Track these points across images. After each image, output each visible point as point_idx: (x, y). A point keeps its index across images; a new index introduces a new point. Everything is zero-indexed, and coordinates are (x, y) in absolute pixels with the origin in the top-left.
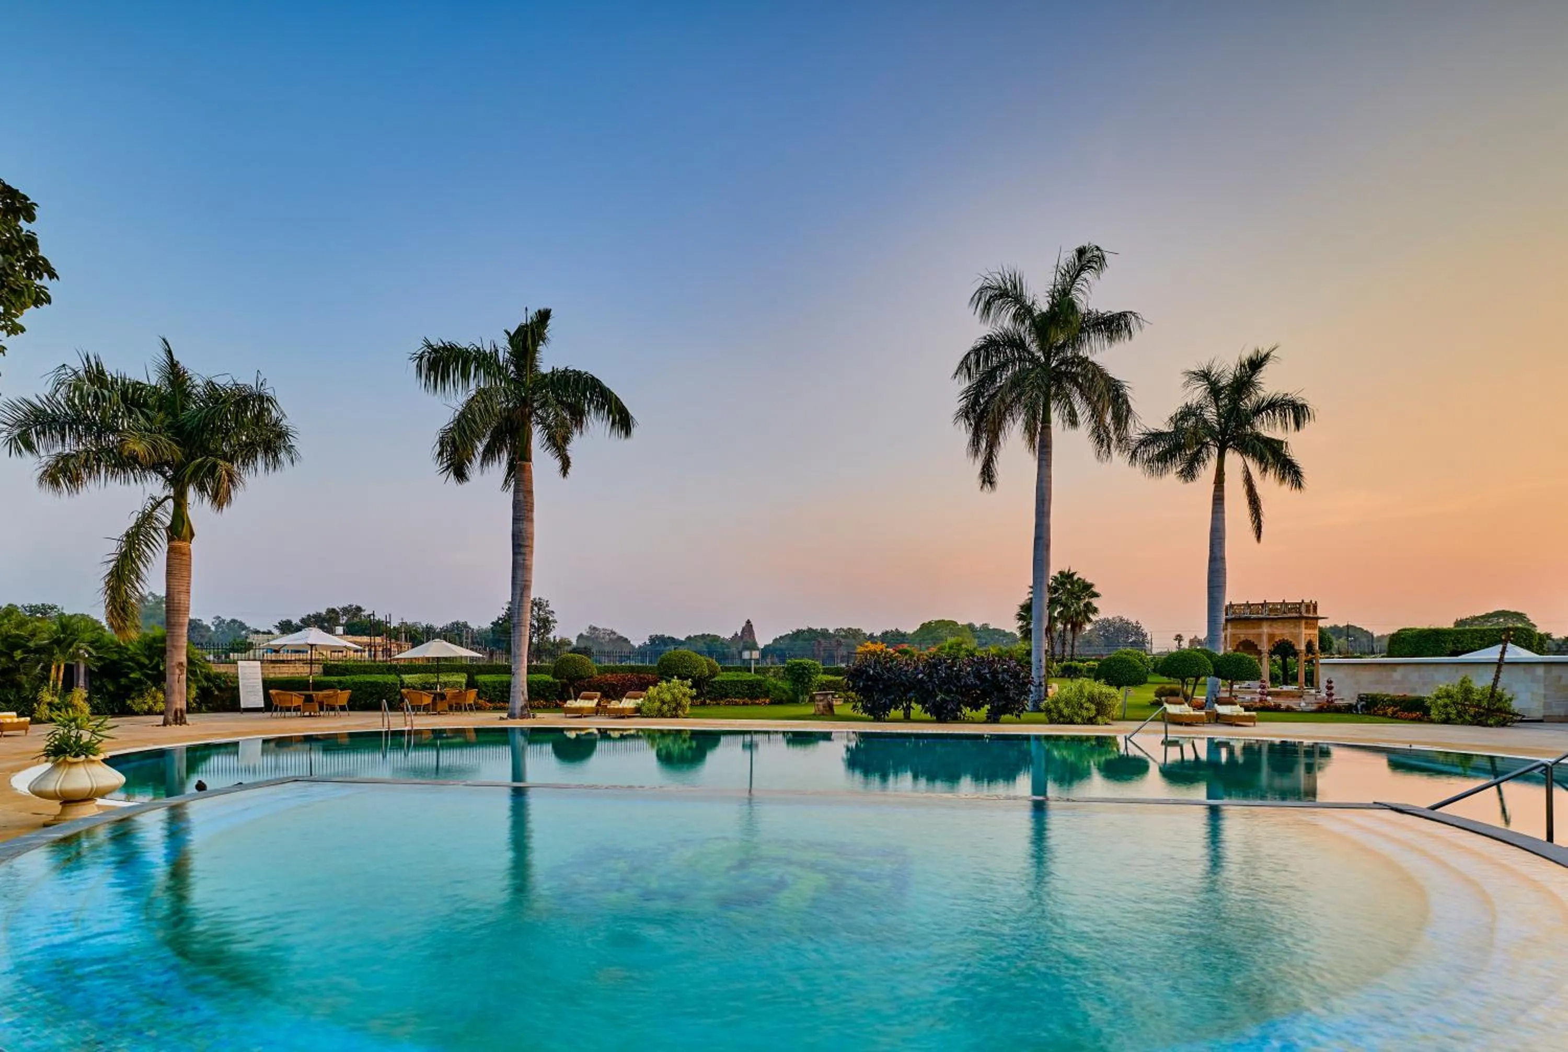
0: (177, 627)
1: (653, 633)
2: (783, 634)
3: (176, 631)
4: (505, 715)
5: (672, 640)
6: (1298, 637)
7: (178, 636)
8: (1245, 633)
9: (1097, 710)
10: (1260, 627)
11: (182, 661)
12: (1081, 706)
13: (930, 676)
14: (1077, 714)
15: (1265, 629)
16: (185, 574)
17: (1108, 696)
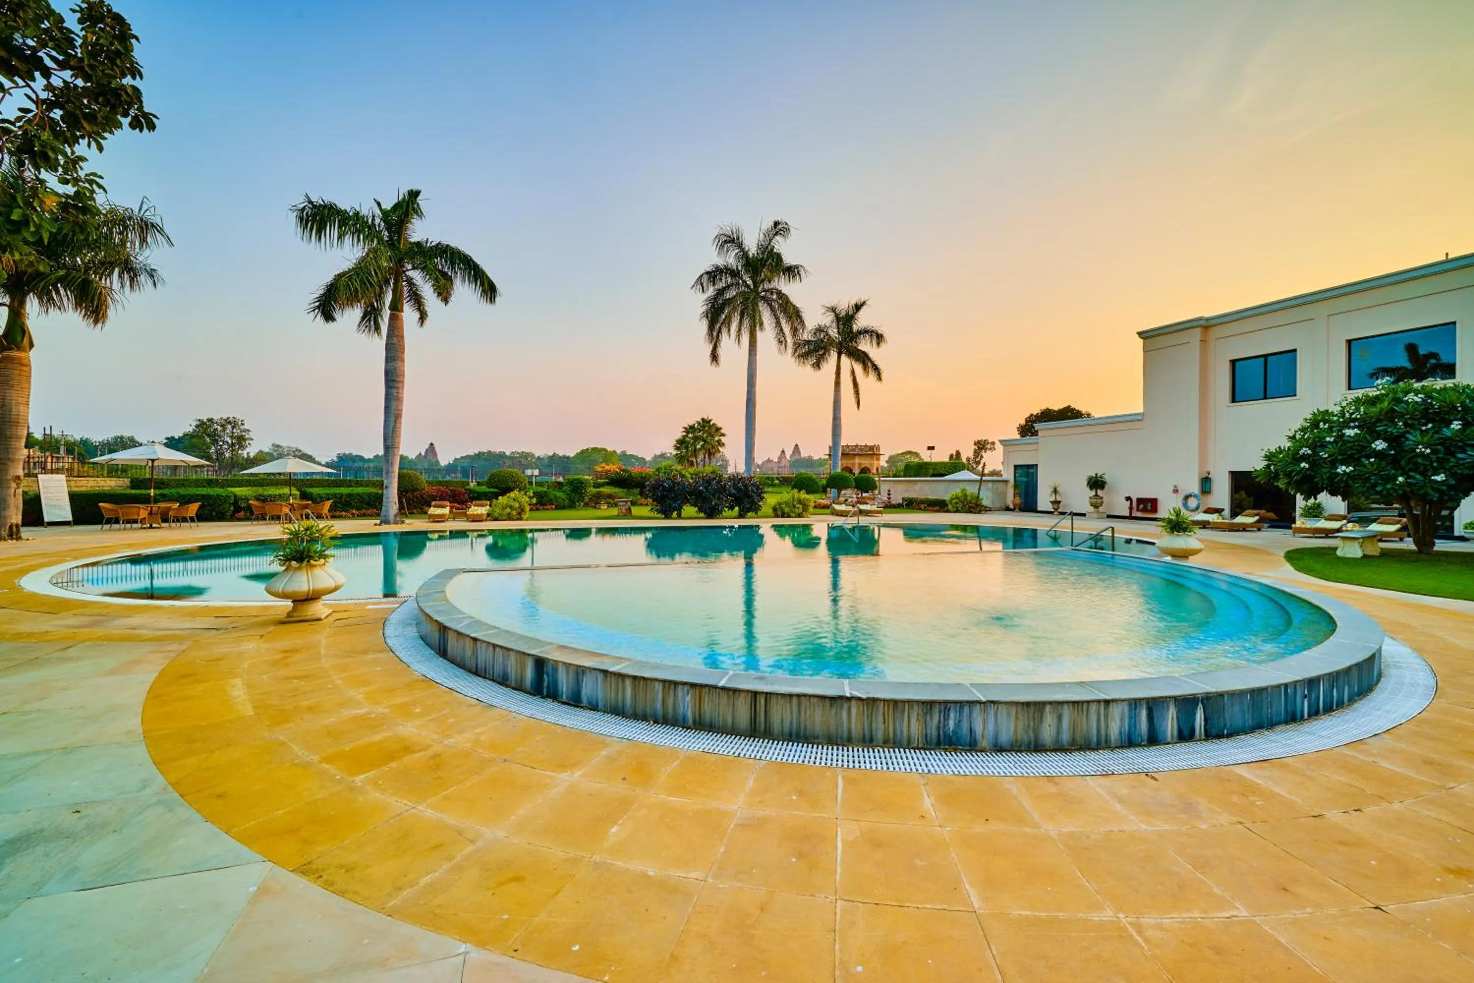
0: (13, 440)
1: (342, 451)
2: (464, 455)
3: (13, 443)
4: (378, 522)
5: (361, 458)
6: (872, 465)
7: (15, 448)
8: (848, 462)
9: (803, 508)
10: (854, 459)
11: (18, 474)
12: (794, 506)
13: (706, 488)
14: (792, 512)
15: (857, 460)
16: (26, 385)
17: (807, 500)
